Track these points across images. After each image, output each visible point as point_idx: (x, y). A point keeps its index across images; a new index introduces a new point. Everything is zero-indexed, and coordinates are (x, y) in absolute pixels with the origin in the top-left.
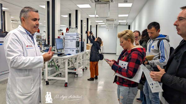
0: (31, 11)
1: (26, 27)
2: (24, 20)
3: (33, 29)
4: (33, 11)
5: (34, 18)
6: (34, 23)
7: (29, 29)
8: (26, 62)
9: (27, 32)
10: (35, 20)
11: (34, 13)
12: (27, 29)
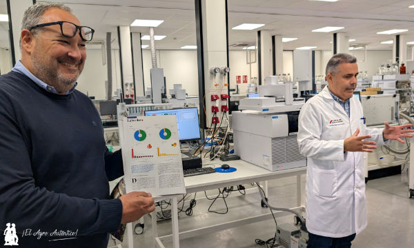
0: (342, 62)
1: (333, 90)
2: (331, 78)
3: (345, 93)
4: (346, 62)
5: (346, 73)
6: (347, 82)
7: (339, 93)
8: (316, 147)
9: (333, 97)
10: (349, 76)
11: (349, 65)
12: (335, 92)
